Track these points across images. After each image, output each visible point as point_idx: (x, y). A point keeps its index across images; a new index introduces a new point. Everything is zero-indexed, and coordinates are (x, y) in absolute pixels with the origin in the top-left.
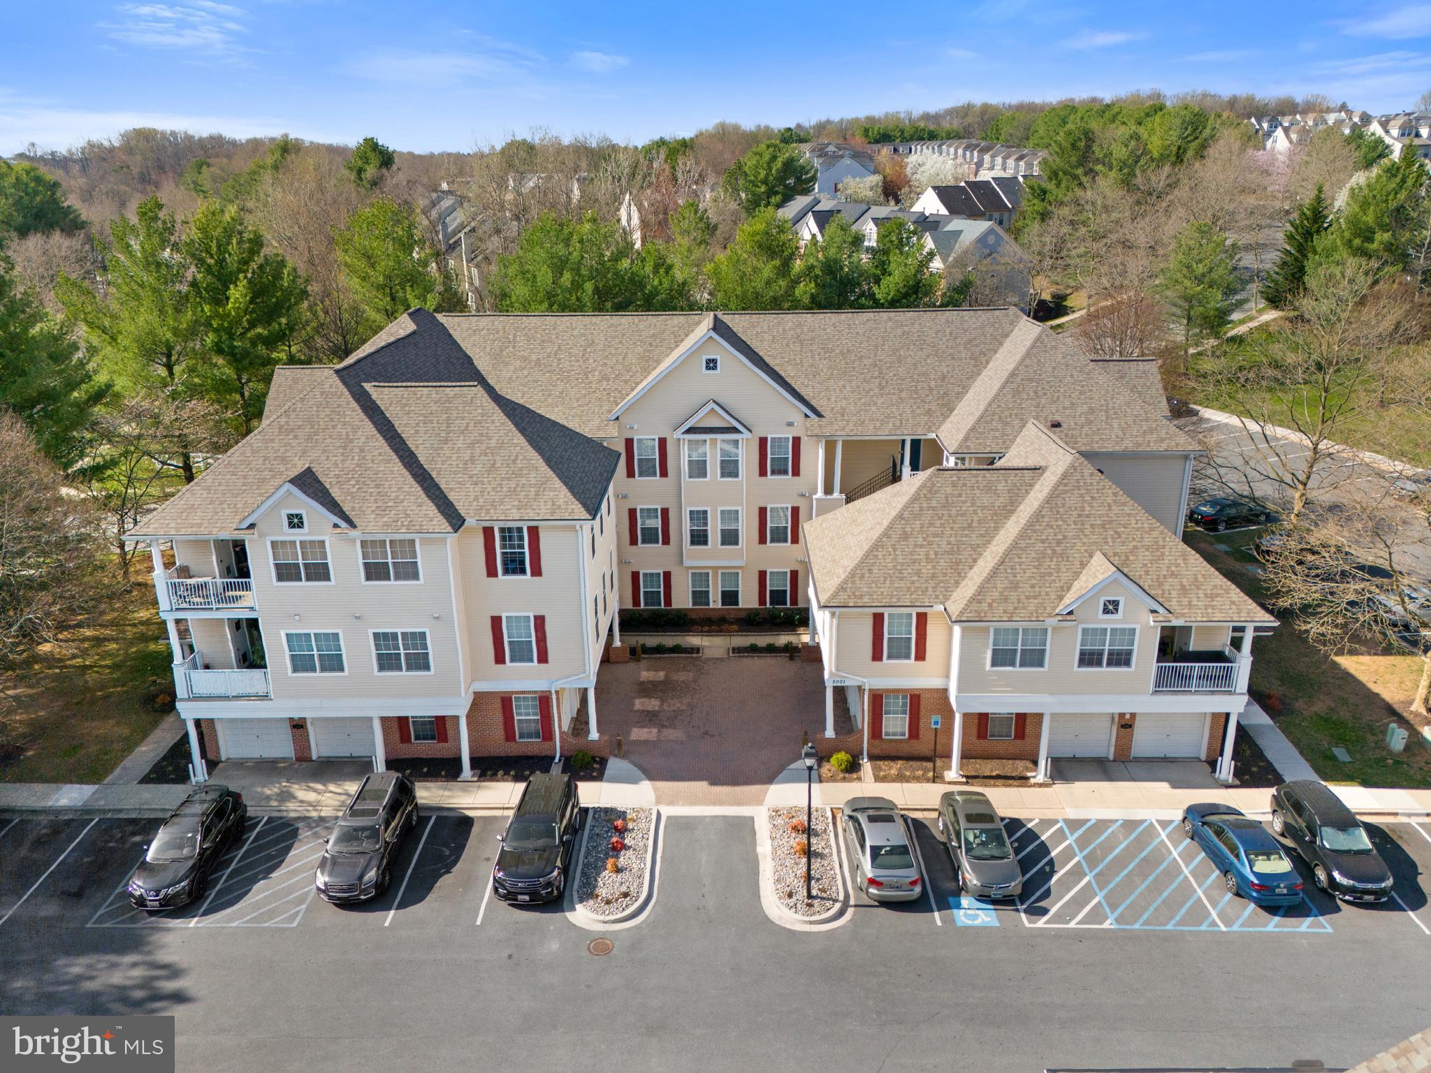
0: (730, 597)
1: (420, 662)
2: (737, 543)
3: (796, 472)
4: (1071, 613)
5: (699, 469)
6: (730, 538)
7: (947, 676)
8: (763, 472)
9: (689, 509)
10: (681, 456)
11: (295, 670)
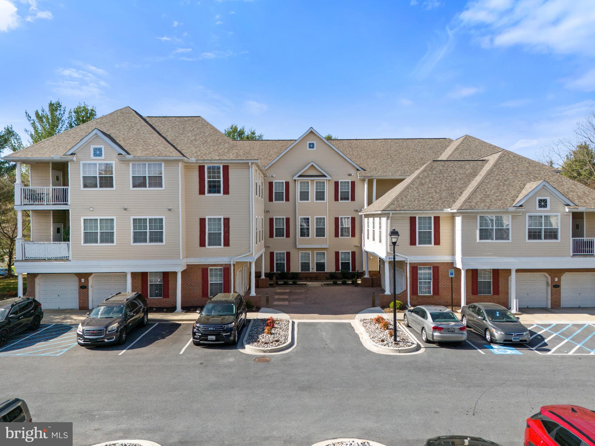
0: (321, 266)
1: (157, 237)
2: (324, 236)
3: (353, 199)
4: (521, 206)
5: (304, 196)
6: (320, 232)
7: (453, 254)
8: (336, 199)
9: (300, 217)
10: (296, 190)
11: (86, 242)
